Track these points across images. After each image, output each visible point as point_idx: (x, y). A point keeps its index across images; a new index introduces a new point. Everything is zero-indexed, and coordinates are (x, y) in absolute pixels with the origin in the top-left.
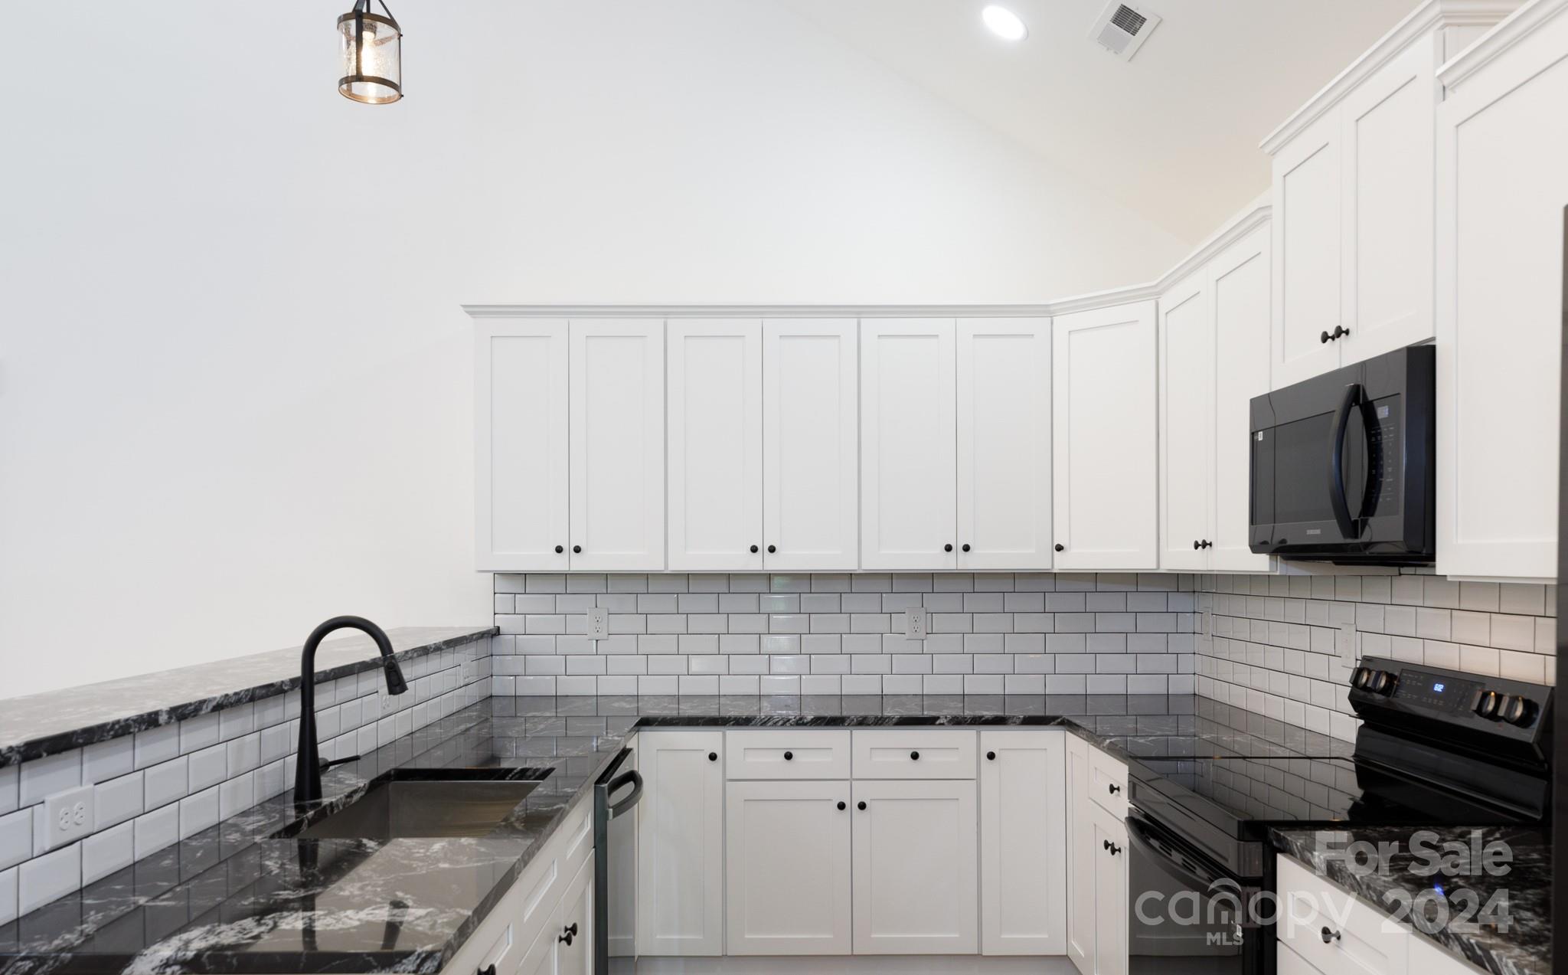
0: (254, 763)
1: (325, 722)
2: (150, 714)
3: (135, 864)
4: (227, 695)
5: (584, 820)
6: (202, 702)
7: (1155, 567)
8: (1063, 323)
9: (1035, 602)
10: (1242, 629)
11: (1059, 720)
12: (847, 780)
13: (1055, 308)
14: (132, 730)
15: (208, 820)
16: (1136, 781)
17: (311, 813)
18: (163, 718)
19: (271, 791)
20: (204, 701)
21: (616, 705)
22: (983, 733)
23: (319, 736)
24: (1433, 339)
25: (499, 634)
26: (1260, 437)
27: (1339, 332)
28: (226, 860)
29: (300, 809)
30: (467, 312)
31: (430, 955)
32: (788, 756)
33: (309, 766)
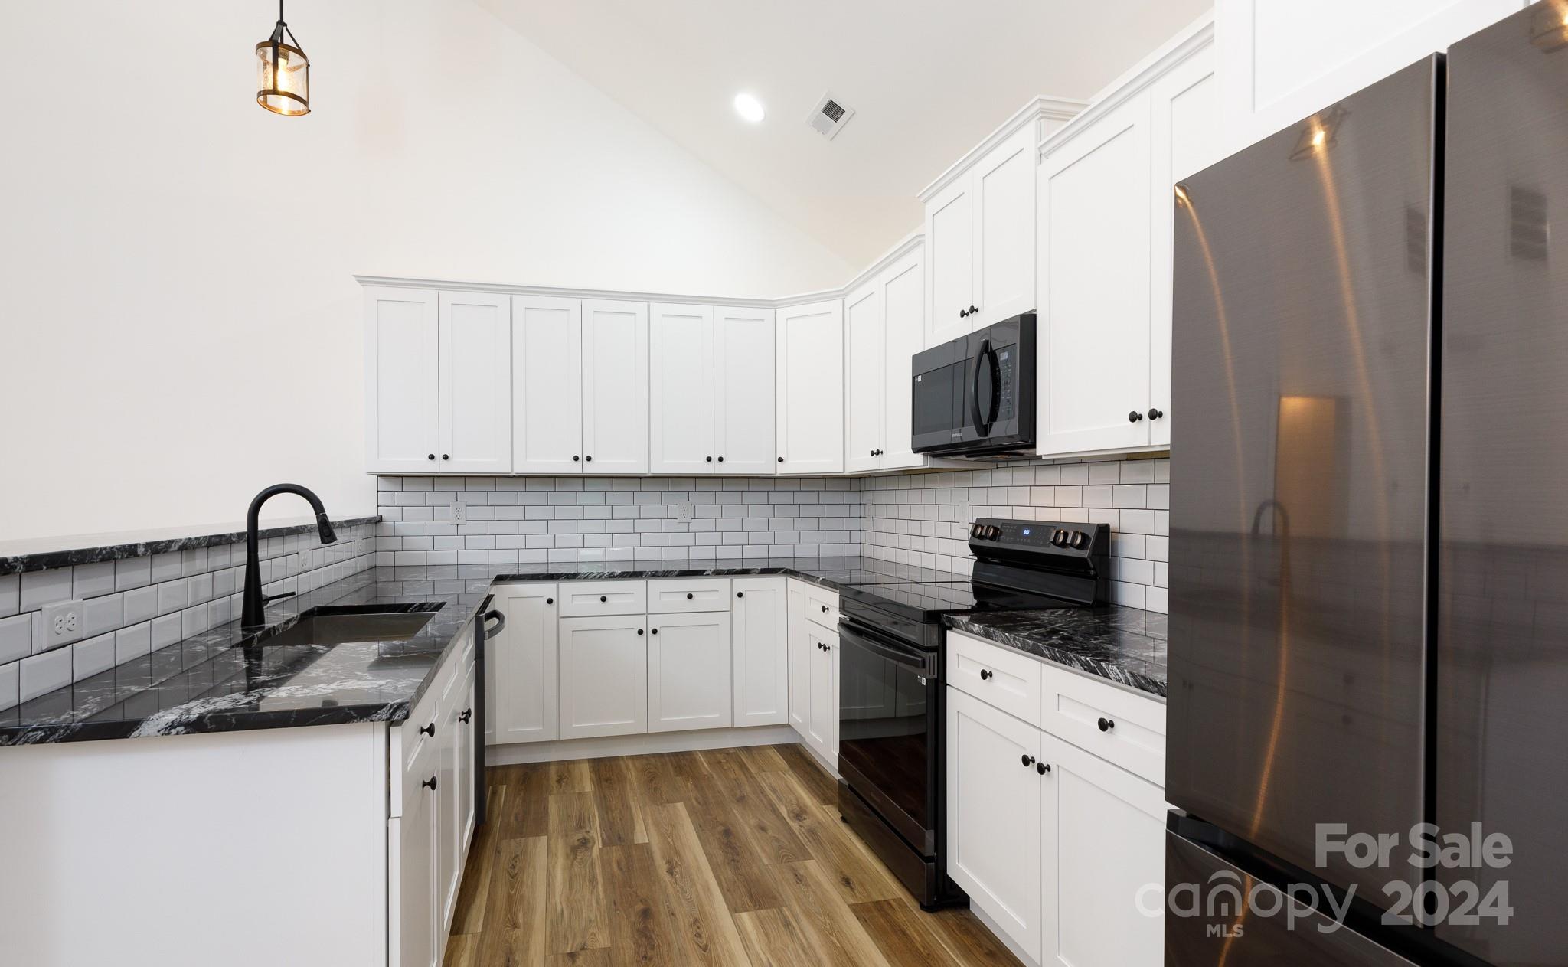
0: (208, 595)
1: (266, 570)
2: (130, 546)
3: (115, 667)
4: (190, 539)
5: (468, 640)
6: (171, 542)
7: (841, 470)
8: (783, 313)
9: (762, 498)
10: (892, 511)
11: (783, 571)
12: (644, 615)
13: (777, 303)
14: (116, 557)
15: (175, 637)
16: (845, 599)
17: (258, 634)
18: (141, 550)
19: (221, 618)
20: (173, 541)
21: (475, 569)
22: (734, 580)
23: (261, 581)
24: (1035, 310)
25: (382, 521)
26: (919, 379)
27: (973, 310)
29: (249, 632)
30: (358, 281)
31: (400, 706)
32: (604, 599)
33: (254, 599)
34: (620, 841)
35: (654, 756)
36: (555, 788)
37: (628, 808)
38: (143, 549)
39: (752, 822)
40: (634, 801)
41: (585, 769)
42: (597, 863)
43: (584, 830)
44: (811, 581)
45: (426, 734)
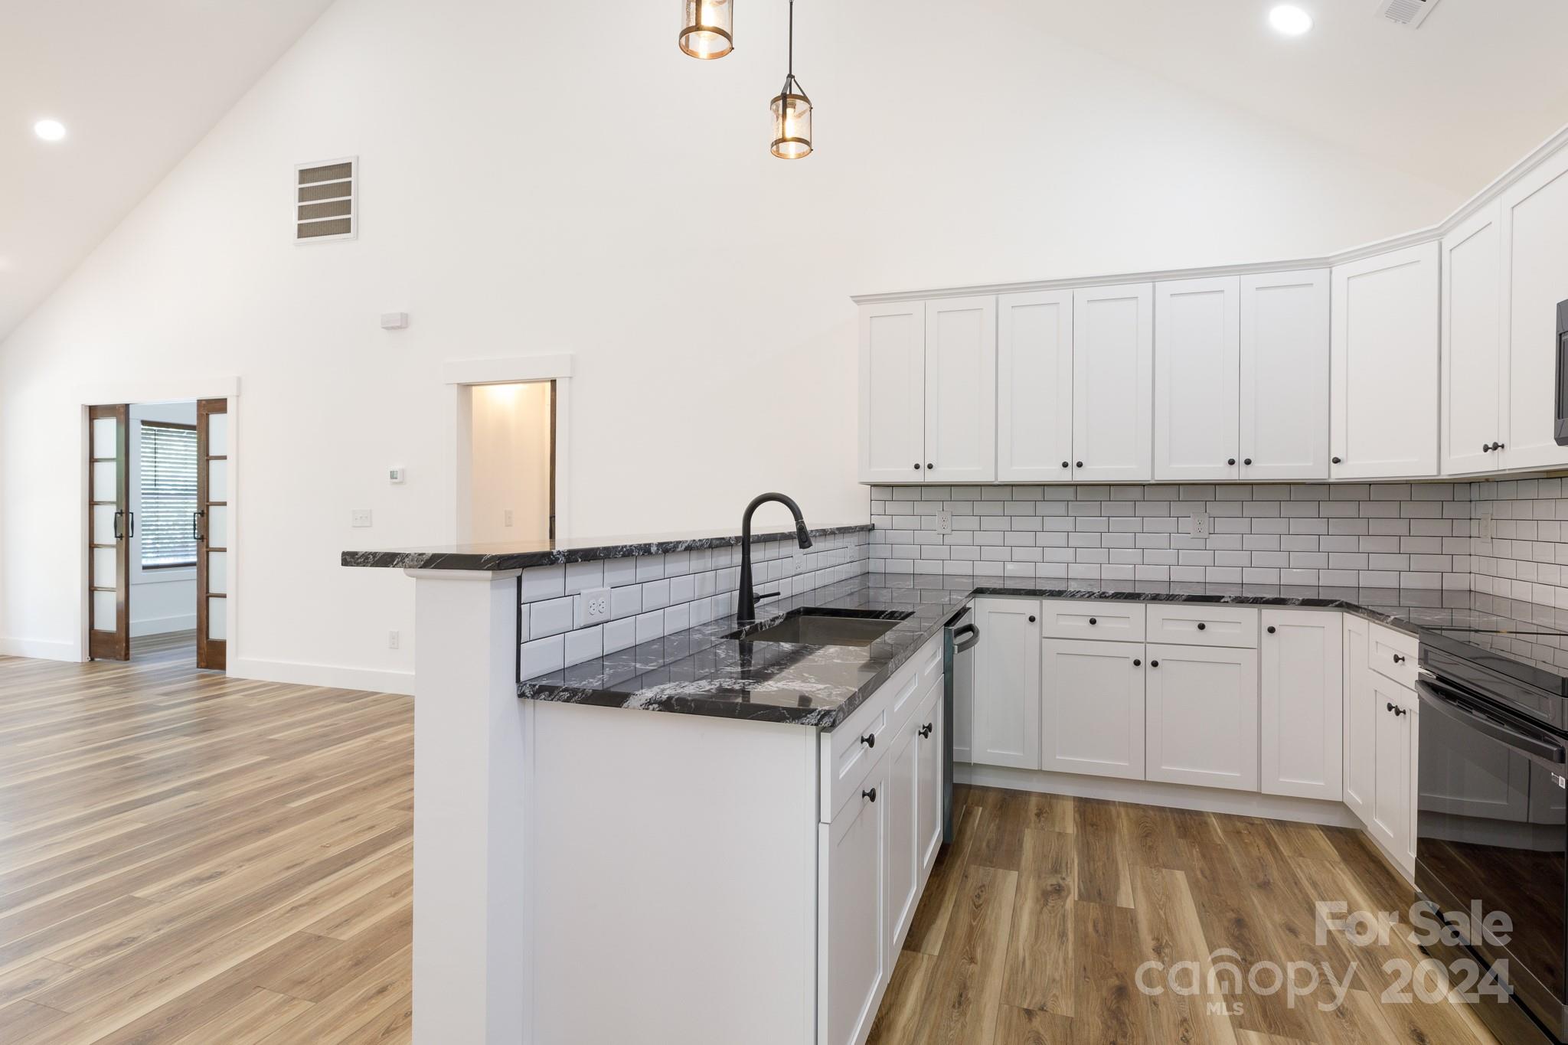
0: (711, 592)
1: (758, 573)
2: (645, 545)
3: (635, 646)
4: (694, 540)
5: (936, 652)
7: (1435, 474)
8: (1340, 272)
9: (1311, 509)
11: (1337, 603)
12: (1143, 643)
13: (1332, 259)
14: (634, 554)
15: (682, 624)
16: (1429, 648)
17: (748, 627)
18: (654, 549)
19: (723, 613)
20: (680, 542)
21: (957, 579)
22: (1263, 610)
23: (754, 581)
25: (874, 529)
28: (693, 654)
29: (741, 624)
30: (854, 301)
31: (827, 713)
32: (1093, 622)
33: (748, 599)
34: (1100, 899)
35: (1153, 808)
36: (1033, 821)
37: (1114, 861)
38: (656, 549)
39: (1278, 918)
40: (1122, 855)
41: (1069, 808)
42: (1069, 916)
43: (1059, 876)
44: (1378, 619)
45: (866, 744)
